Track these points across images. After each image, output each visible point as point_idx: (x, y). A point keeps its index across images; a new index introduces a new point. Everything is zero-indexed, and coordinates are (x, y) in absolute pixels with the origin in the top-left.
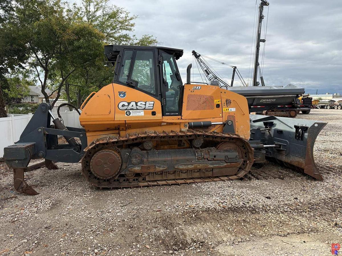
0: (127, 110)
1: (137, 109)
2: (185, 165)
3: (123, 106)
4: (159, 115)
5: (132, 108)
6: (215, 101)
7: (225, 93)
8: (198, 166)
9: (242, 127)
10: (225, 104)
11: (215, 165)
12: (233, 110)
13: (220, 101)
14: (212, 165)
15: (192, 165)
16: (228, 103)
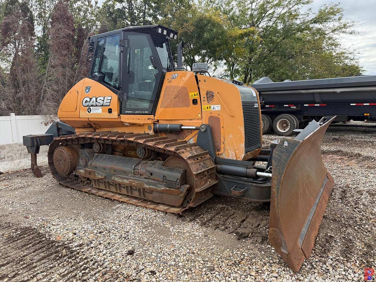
0: (89, 106)
1: (96, 106)
2: (121, 178)
3: (86, 101)
4: (115, 114)
5: (93, 104)
6: (190, 94)
7: (205, 81)
8: (133, 182)
9: (231, 136)
10: (206, 99)
11: (151, 186)
12: (217, 108)
13: (197, 94)
14: (147, 184)
15: (127, 179)
16: (210, 97)
